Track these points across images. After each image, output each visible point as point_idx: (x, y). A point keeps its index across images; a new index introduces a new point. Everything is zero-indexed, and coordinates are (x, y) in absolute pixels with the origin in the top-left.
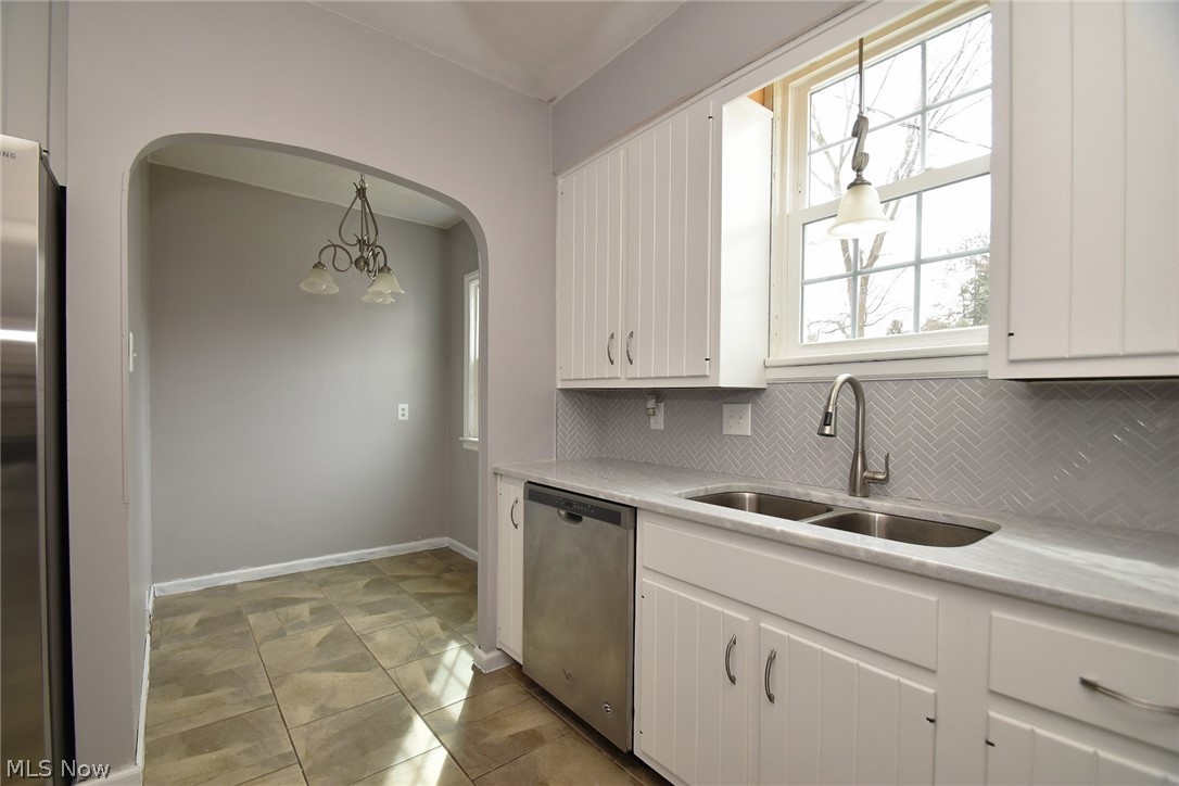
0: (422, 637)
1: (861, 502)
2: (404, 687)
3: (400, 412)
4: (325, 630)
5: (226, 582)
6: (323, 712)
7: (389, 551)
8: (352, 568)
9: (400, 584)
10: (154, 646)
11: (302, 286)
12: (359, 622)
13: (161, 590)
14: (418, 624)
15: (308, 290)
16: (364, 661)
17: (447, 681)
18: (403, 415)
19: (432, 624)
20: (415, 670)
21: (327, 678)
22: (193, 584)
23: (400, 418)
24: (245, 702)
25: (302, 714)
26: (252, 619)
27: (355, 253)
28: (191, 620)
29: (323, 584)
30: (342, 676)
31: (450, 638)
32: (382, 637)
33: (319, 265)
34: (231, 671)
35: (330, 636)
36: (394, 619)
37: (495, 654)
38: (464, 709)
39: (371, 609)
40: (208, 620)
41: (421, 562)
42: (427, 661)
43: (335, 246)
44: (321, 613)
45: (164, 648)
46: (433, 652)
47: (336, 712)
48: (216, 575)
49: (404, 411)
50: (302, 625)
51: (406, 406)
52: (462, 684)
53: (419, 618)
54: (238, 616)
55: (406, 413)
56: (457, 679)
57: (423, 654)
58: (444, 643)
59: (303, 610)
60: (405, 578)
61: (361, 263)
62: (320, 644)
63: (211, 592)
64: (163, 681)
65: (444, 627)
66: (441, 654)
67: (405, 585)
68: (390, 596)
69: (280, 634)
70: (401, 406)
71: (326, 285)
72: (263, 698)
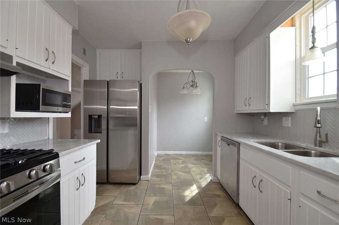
0: (202, 171)
1: (315, 148)
2: (194, 179)
3: (205, 119)
4: (183, 165)
5: (169, 153)
6: (178, 178)
7: (202, 153)
8: (193, 155)
9: (202, 160)
10: (155, 161)
11: (180, 93)
12: (190, 165)
13: (158, 153)
14: (202, 169)
15: (182, 93)
16: (188, 172)
17: (204, 181)
18: (206, 120)
19: (206, 170)
20: (198, 177)
21: (181, 173)
22: (163, 153)
23: (205, 121)
24: (166, 173)
25: (175, 177)
26: (171, 160)
27: (191, 84)
28: (162, 159)
29: (186, 157)
30: (184, 173)
31: (208, 173)
32: (194, 169)
33: (184, 88)
34: (166, 168)
35: (184, 167)
36: (197, 167)
37: (216, 178)
38: (205, 186)
39: (193, 164)
40: (164, 159)
41: (209, 157)
42: (201, 176)
43: (187, 83)
44: (183, 162)
45: (157, 162)
46: (203, 174)
47: (180, 179)
48: (167, 152)
49: (206, 119)
50: (179, 163)
51: (206, 118)
52: (207, 182)
53: (203, 168)
54: (169, 160)
55: (207, 119)
56: (206, 181)
57: (201, 174)
58: (206, 174)
59: (180, 161)
60: (203, 159)
61: (192, 86)
62: (182, 167)
63: (166, 155)
64: (155, 166)
65: (208, 171)
66: (205, 175)
67: (203, 161)
68: (199, 162)
69: (175, 164)
70: (205, 118)
71: (185, 92)
72: (169, 173)
